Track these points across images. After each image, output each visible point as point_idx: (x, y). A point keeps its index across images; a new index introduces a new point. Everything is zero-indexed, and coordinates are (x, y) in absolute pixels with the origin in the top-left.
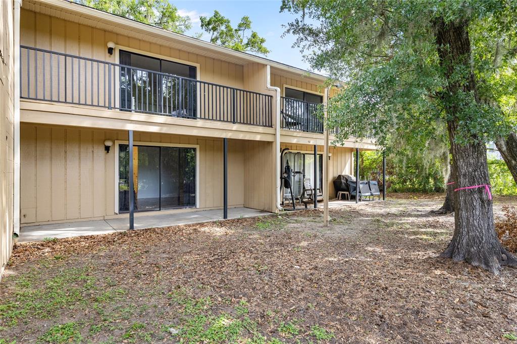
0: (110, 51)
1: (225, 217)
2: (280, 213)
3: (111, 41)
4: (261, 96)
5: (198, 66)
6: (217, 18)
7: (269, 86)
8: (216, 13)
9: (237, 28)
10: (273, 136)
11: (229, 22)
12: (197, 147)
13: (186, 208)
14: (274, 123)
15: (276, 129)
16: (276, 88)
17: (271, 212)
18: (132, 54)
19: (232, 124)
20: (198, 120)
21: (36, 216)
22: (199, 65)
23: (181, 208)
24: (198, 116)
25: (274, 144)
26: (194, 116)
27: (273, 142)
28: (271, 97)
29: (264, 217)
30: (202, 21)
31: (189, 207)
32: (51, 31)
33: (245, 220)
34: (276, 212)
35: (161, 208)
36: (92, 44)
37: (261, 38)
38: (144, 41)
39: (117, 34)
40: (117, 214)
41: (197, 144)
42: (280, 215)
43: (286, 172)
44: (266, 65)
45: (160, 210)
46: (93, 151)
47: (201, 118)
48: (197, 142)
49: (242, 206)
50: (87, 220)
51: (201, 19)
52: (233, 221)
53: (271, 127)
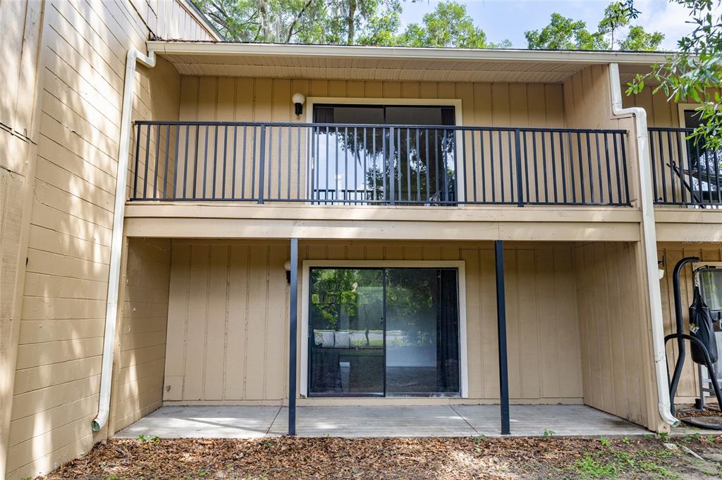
0: (299, 109)
1: (505, 428)
2: (671, 434)
3: (296, 93)
4: (592, 136)
5: (457, 103)
6: (557, 26)
7: (618, 109)
8: (556, 18)
9: (596, 30)
10: (636, 227)
11: (581, 25)
12: (461, 265)
13: (438, 396)
14: (634, 194)
15: (641, 210)
16: (632, 110)
17: (646, 429)
18: (335, 108)
19: (515, 208)
20: (460, 206)
21: (183, 391)
22: (460, 100)
23: (428, 396)
24: (461, 198)
25: (639, 247)
26: (453, 201)
27: (635, 242)
28: (623, 132)
29: (619, 442)
30: (530, 40)
31: (447, 395)
32: (217, 98)
33: (559, 442)
34: (660, 430)
35: (386, 393)
36: (272, 104)
37: (652, 35)
38: (354, 81)
39: (310, 80)
40: (304, 397)
41: (461, 260)
42: (673, 440)
43: (692, 320)
44: (608, 65)
45: (384, 396)
46: (268, 281)
47: (466, 203)
48: (460, 253)
49: (580, 401)
50: (255, 403)
51: (527, 36)
52: (522, 443)
53: (628, 204)
